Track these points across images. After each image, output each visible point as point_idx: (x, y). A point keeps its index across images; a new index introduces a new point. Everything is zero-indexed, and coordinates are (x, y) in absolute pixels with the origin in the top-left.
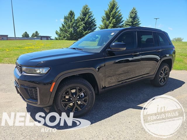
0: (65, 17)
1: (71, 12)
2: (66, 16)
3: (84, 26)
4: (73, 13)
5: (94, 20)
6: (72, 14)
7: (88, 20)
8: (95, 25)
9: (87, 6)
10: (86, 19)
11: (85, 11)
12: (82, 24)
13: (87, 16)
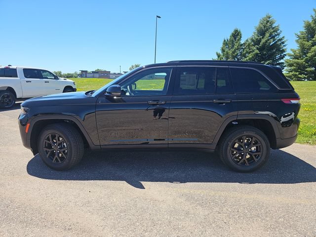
0: (225, 41)
1: (236, 31)
2: (226, 39)
3: (257, 54)
4: (239, 32)
5: (283, 41)
6: (236, 35)
7: (266, 42)
8: (283, 51)
9: (269, 18)
10: (263, 41)
11: (265, 26)
12: (253, 51)
13: (267, 35)
